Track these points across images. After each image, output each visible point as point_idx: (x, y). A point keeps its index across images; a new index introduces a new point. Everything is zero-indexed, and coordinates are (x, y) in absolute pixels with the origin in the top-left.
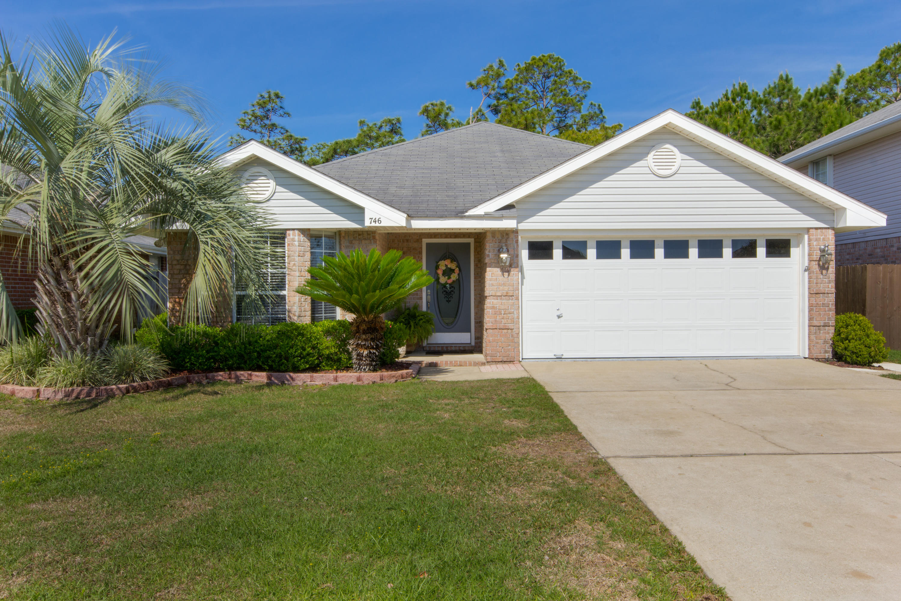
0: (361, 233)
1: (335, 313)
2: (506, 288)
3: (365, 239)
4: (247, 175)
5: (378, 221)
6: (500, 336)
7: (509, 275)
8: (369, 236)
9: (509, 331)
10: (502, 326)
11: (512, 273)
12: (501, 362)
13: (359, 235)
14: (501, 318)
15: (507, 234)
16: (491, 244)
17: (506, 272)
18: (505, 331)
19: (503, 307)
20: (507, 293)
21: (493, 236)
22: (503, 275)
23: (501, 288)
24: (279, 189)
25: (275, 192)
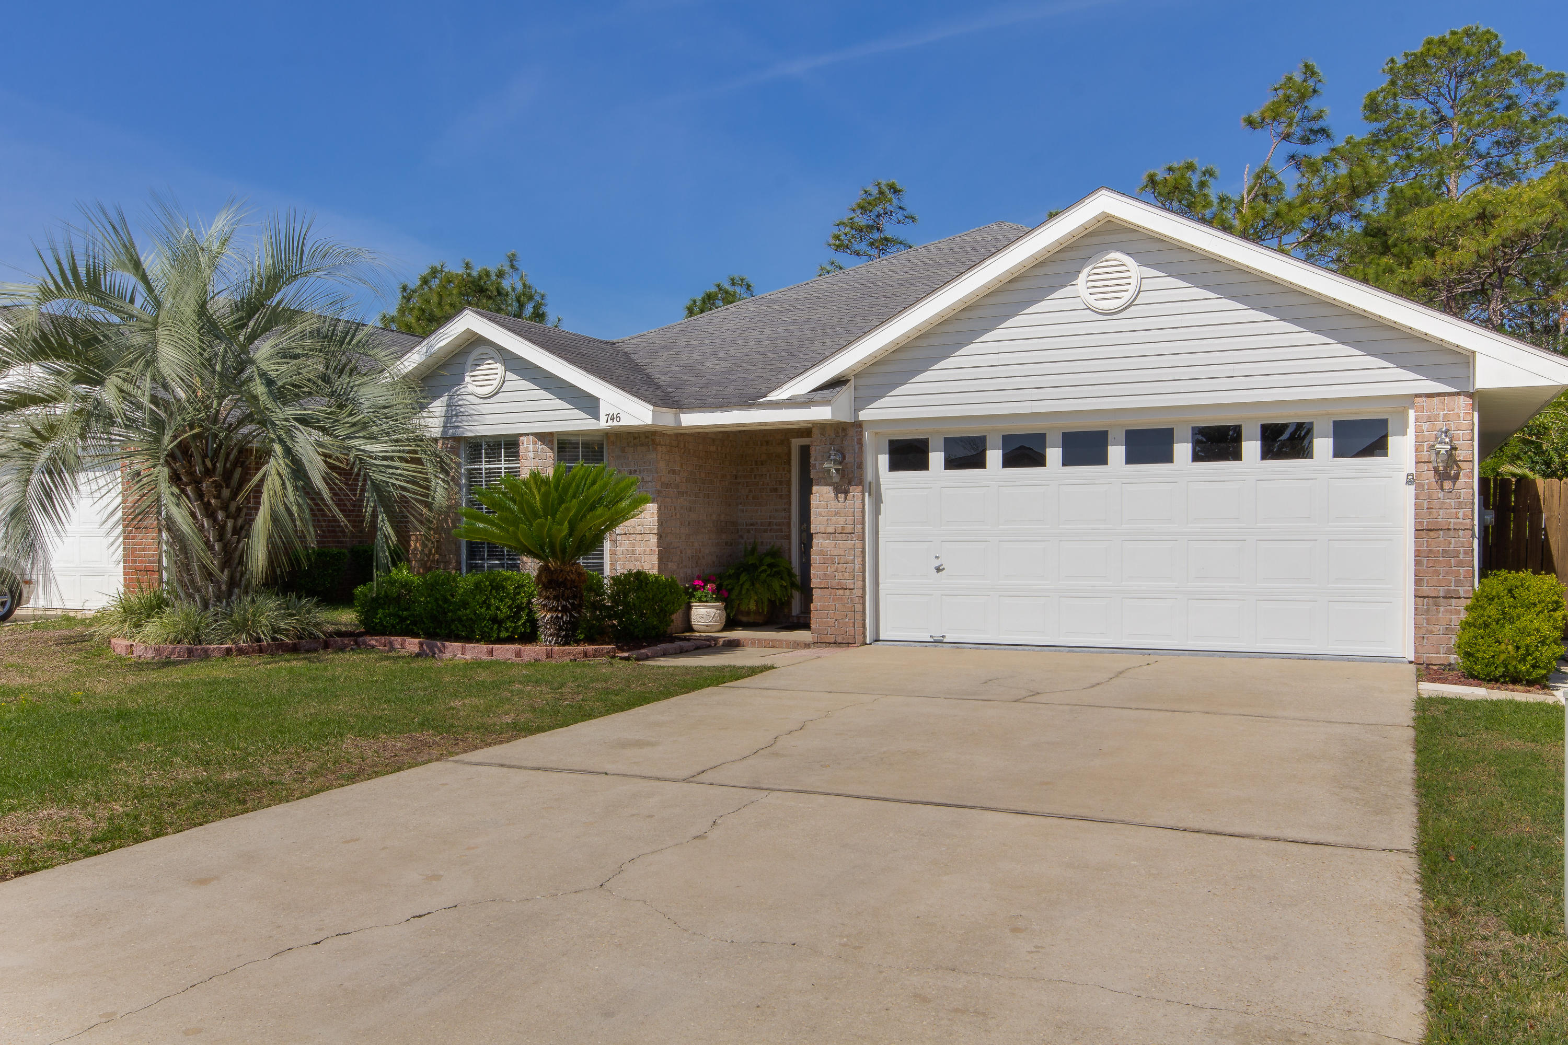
0: (637, 435)
1: (603, 558)
2: (841, 520)
3: (642, 445)
4: (470, 361)
5: (617, 417)
6: (834, 600)
7: (846, 498)
8: (647, 440)
9: (848, 592)
10: (834, 583)
11: (850, 495)
12: (834, 643)
13: (635, 438)
14: (833, 569)
15: (844, 430)
16: (818, 448)
17: (841, 493)
18: (841, 592)
19: (836, 552)
20: (843, 528)
21: (823, 434)
22: (837, 498)
23: (834, 519)
24: (510, 375)
25: (504, 382)
